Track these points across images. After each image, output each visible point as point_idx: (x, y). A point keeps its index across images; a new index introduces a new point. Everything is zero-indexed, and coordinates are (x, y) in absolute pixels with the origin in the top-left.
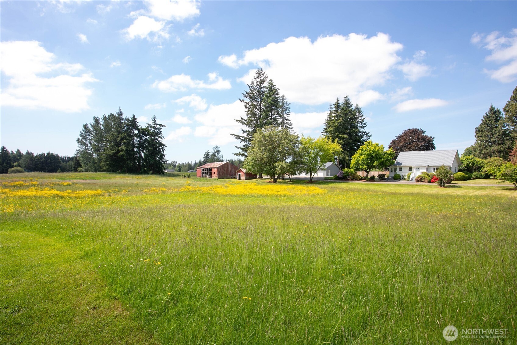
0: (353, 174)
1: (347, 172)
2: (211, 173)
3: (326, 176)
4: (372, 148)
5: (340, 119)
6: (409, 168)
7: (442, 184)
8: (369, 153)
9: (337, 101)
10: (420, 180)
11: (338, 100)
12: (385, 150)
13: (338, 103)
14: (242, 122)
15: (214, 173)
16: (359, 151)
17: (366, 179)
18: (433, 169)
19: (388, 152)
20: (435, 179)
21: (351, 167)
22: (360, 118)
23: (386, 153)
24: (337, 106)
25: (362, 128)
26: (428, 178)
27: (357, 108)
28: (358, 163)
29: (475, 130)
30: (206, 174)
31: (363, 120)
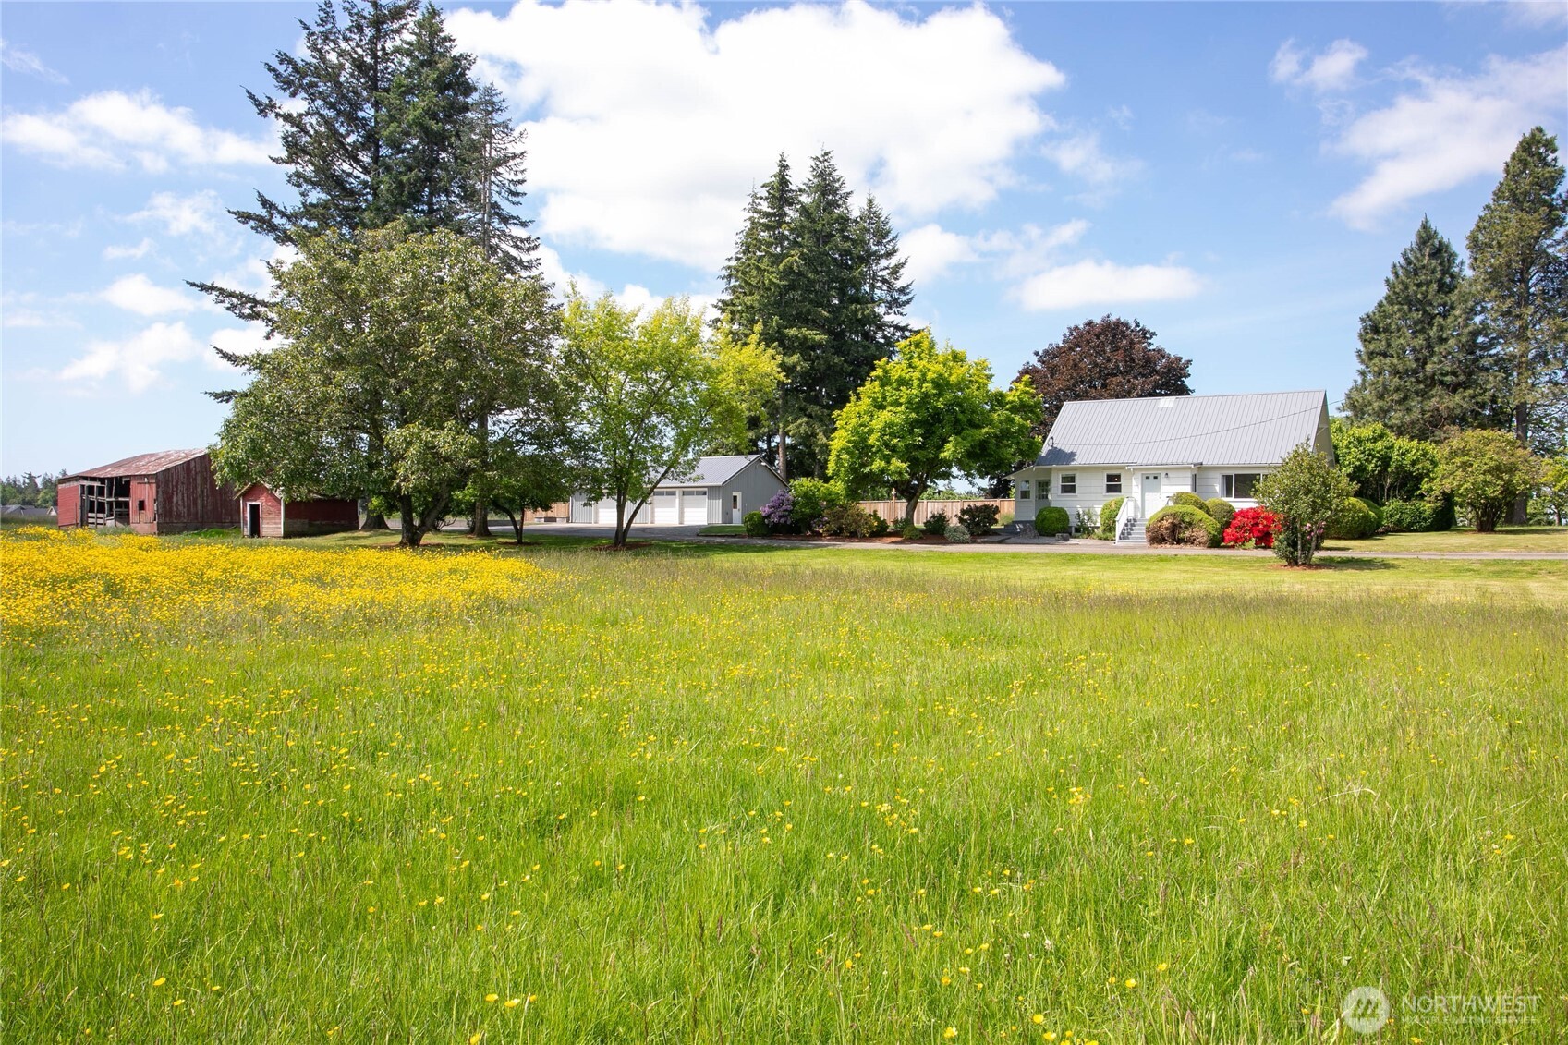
0: (841, 506)
1: (809, 497)
2: (128, 502)
3: (718, 520)
4: (935, 369)
5: (792, 256)
6: (1110, 478)
7: (1299, 550)
8: (917, 396)
9: (777, 169)
10: (1171, 532)
11: (784, 167)
12: (993, 387)
13: (783, 181)
14: (273, 228)
15: (142, 505)
16: (870, 388)
17: (904, 532)
18: (1219, 479)
19: (1010, 398)
20: (1241, 528)
21: (829, 472)
22: (884, 263)
23: (999, 400)
24: (781, 192)
25: (890, 308)
26: (1209, 525)
27: (871, 213)
28: (861, 448)
29: (1359, 326)
30: (101, 510)
31: (895, 271)
